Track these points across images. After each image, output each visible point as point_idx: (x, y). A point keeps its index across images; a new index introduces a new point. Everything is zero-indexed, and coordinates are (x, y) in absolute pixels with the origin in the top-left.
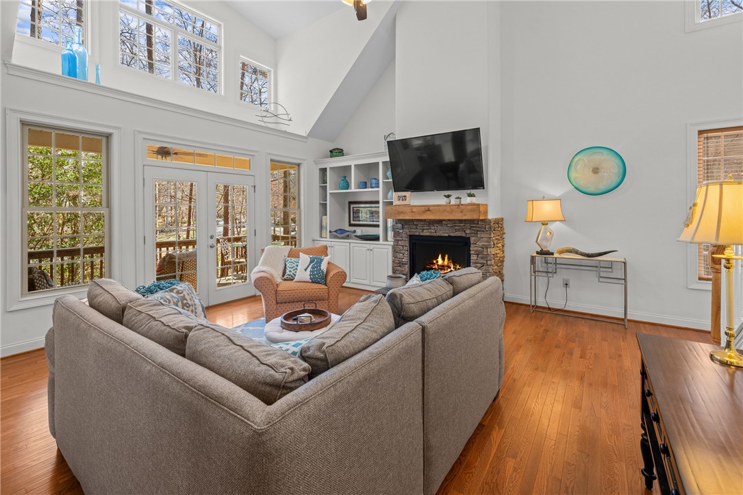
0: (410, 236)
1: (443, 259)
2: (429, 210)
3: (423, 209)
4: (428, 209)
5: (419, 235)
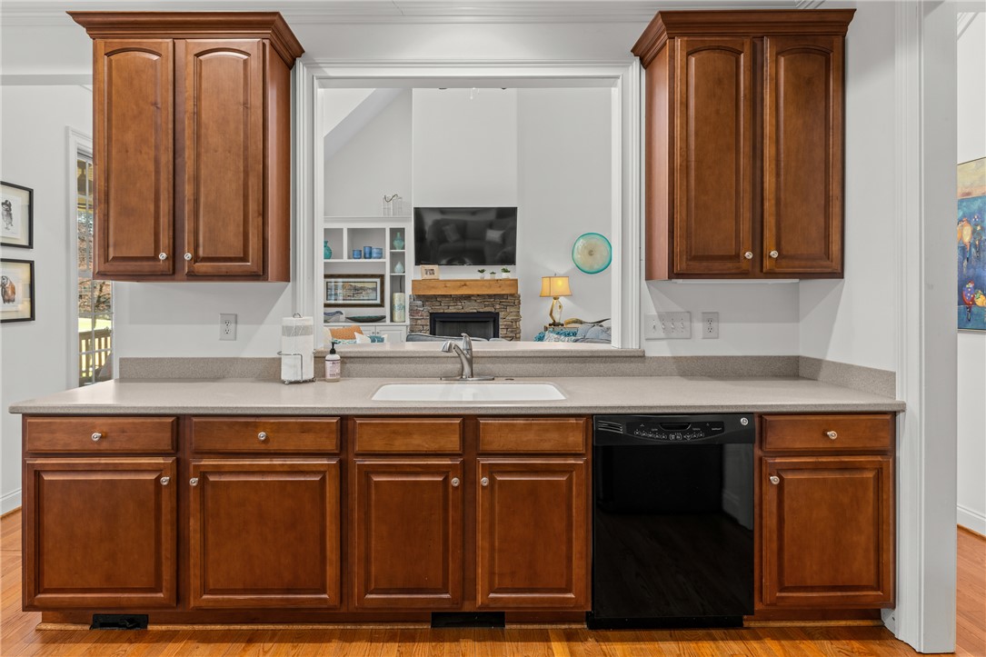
0: (431, 314)
2: (465, 285)
3: (458, 283)
4: (464, 284)
5: (443, 313)
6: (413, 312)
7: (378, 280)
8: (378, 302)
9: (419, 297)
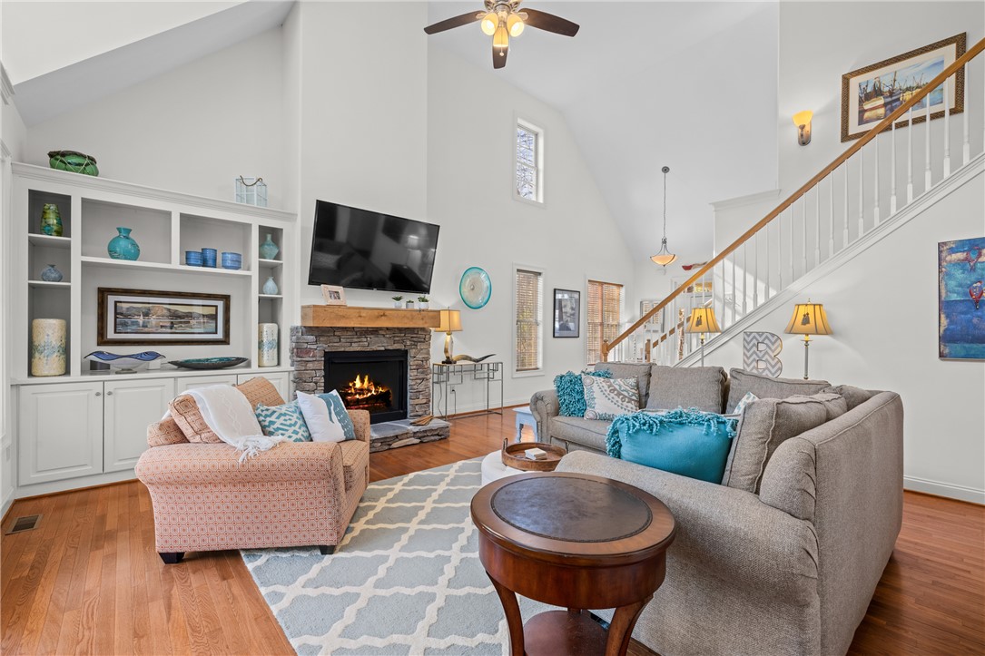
0: (326, 353)
1: (362, 381)
2: (384, 315)
3: (376, 313)
4: (383, 313)
6: (299, 351)
7: (220, 304)
8: (220, 336)
9: (309, 330)
